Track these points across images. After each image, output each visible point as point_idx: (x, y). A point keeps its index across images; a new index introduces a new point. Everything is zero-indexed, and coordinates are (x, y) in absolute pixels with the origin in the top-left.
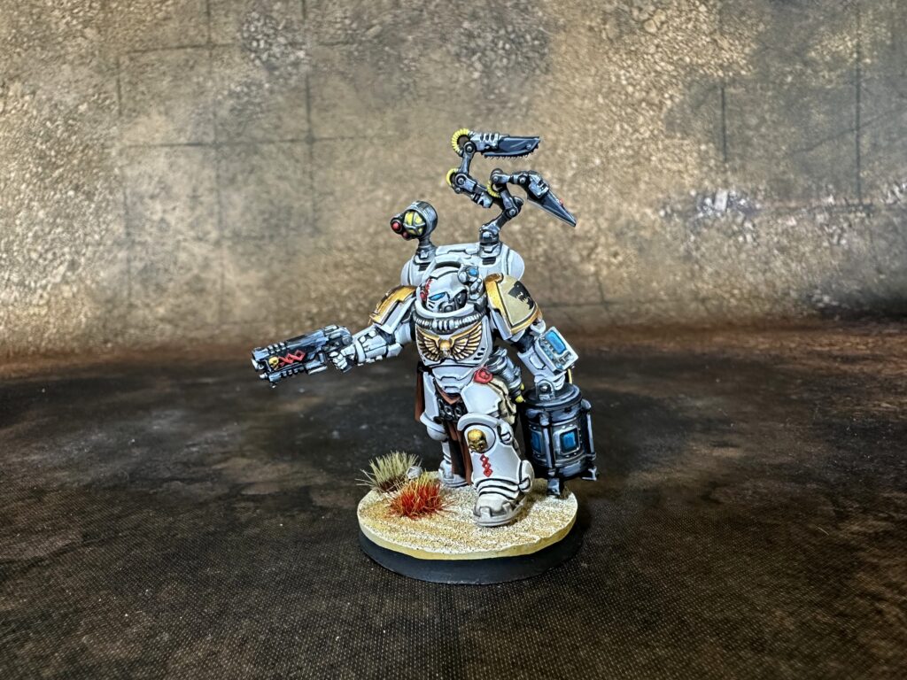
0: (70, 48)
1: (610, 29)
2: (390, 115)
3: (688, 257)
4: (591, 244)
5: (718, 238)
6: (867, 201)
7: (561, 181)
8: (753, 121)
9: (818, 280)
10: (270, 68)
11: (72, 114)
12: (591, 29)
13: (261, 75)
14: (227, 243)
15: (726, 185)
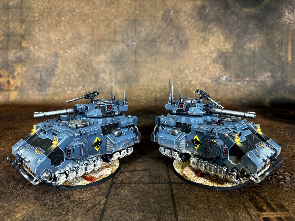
0: (85, 40)
1: (201, 40)
2: (153, 57)
3: (216, 90)
4: (195, 87)
5: (223, 86)
6: (255, 79)
7: (189, 73)
8: (232, 61)
9: (243, 96)
10: (128, 46)
11: (85, 54)
12: (197, 40)
13: (126, 48)
14: (117, 83)
15: (225, 75)
